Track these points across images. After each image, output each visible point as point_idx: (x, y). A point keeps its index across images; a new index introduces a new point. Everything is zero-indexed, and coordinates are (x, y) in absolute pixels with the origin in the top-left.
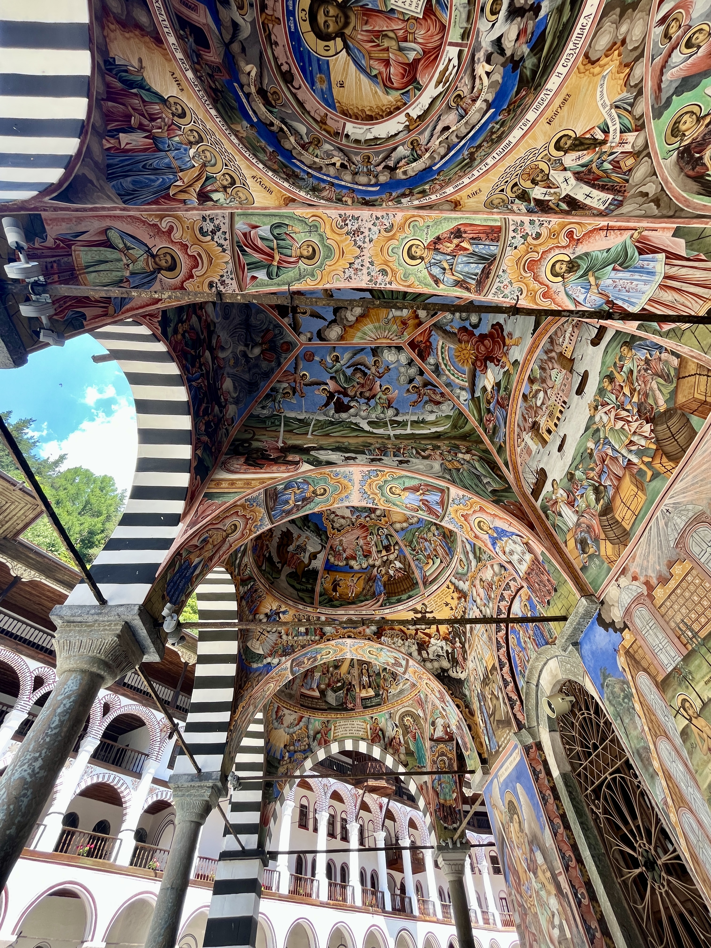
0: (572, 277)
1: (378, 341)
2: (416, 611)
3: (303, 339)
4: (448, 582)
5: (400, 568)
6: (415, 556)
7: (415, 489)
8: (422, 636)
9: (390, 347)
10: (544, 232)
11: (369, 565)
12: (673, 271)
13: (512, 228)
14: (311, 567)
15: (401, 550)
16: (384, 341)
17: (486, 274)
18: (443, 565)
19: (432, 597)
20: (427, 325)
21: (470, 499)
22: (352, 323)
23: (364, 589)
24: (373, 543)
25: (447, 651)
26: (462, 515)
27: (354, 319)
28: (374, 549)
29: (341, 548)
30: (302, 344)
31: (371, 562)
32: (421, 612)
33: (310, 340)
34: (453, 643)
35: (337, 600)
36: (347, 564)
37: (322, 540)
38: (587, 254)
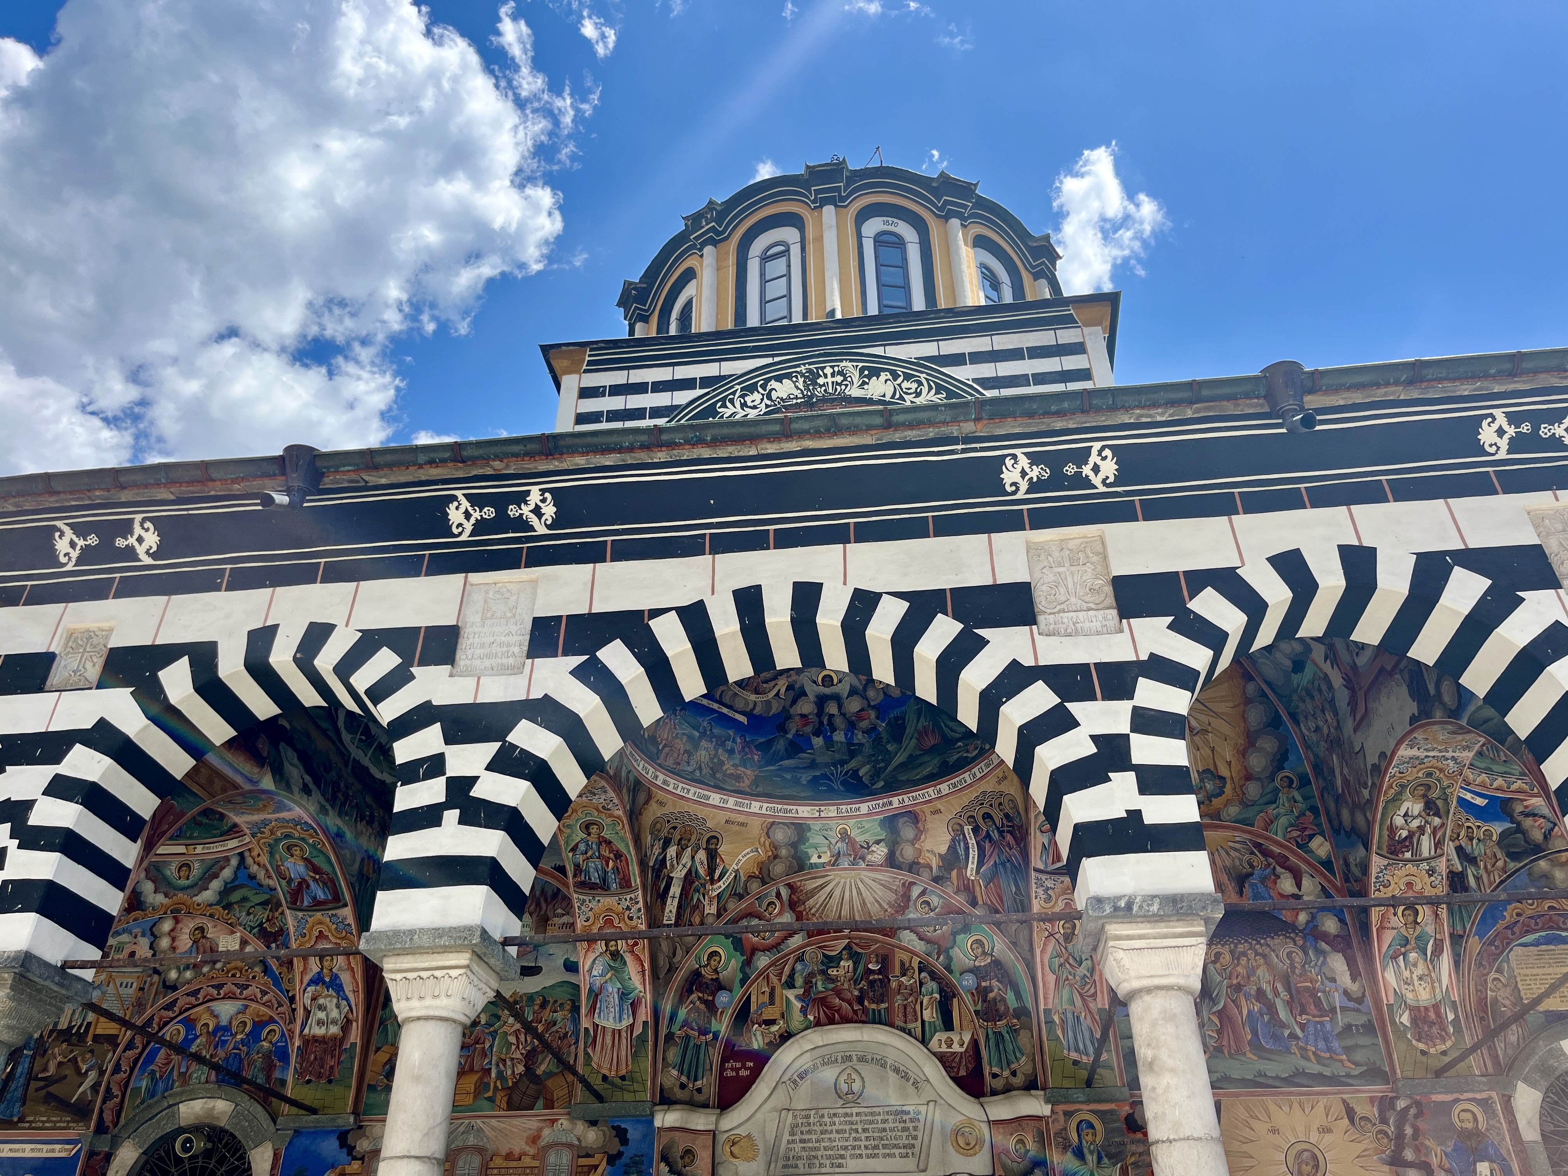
0: (607, 957)
7: (316, 869)
10: (634, 923)
12: (624, 1034)
13: (633, 896)
17: (593, 886)
21: (352, 934)
26: (320, 932)
38: (625, 963)
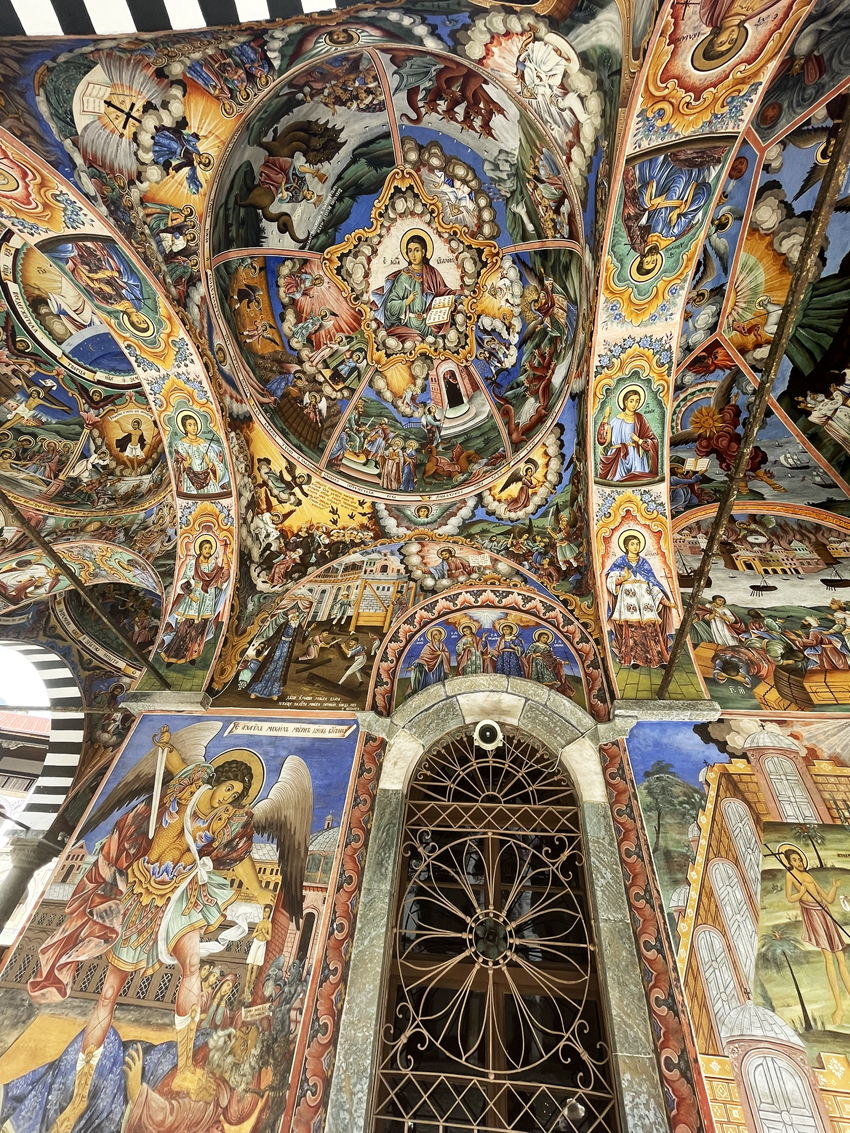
1: (733, 294)
2: (291, 468)
3: (773, 153)
4: (369, 501)
5: (320, 411)
6: (351, 429)
7: (642, 432)
8: (263, 496)
9: (719, 314)
11: (299, 352)
14: (265, 223)
15: (346, 401)
16: (730, 303)
18: (377, 480)
19: (329, 485)
20: (741, 363)
21: (664, 515)
22: (776, 246)
23: (263, 357)
24: (335, 347)
25: (269, 545)
26: (628, 511)
27: (784, 249)
28: (326, 352)
29: (308, 284)
30: (763, 150)
31: (305, 353)
32: (294, 478)
33: (767, 168)
34: (289, 547)
35: (230, 307)
36: (285, 307)
37: (317, 236)
